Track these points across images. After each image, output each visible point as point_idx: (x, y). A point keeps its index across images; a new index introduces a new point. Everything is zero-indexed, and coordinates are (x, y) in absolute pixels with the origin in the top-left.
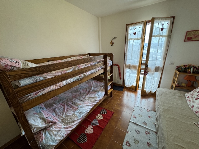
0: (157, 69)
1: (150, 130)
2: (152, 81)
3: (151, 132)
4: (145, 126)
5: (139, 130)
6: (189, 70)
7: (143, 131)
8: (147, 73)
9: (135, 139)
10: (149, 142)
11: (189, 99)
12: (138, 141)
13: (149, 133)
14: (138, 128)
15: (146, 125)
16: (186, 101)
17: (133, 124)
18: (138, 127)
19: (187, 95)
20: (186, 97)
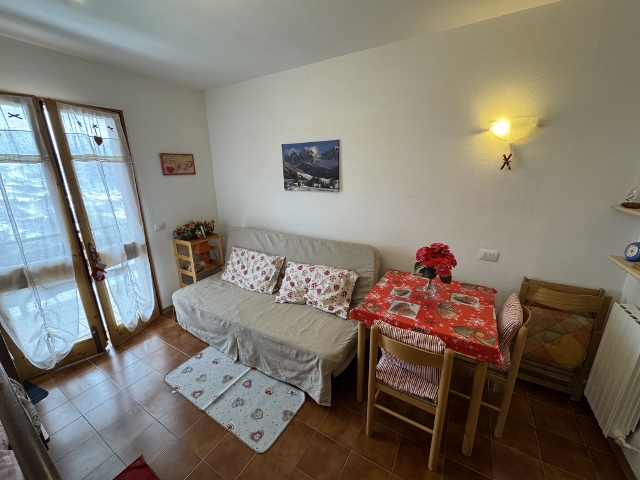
0: (131, 251)
1: (243, 376)
2: (131, 288)
3: (249, 377)
4: (233, 381)
5: (235, 398)
6: (198, 233)
7: (240, 391)
8: (103, 271)
9: (252, 415)
10: (264, 390)
11: (236, 280)
12: (257, 410)
13: (250, 382)
14: (231, 398)
15: (231, 378)
16: (235, 285)
17: (216, 406)
18: (226, 397)
19: (226, 276)
20: (230, 280)
